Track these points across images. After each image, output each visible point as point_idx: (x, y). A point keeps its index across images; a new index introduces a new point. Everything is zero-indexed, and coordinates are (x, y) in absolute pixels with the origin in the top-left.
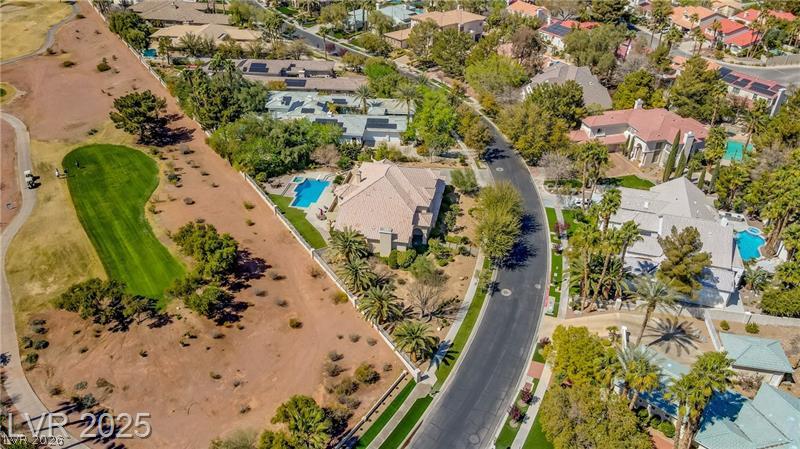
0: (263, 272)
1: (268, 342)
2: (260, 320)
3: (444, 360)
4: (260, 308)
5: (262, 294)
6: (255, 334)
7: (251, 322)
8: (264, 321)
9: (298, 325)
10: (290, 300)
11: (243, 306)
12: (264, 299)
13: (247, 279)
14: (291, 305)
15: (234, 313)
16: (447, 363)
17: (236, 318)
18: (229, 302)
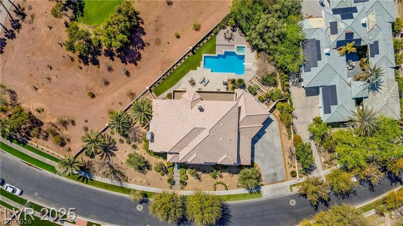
0: (130, 62)
1: (76, 85)
2: (90, 75)
3: (81, 177)
4: (98, 72)
5: (110, 69)
6: (80, 76)
7: (87, 71)
8: (89, 77)
9: (93, 96)
10: (111, 85)
11: (96, 63)
12: (107, 72)
13: (119, 56)
14: (107, 88)
15: (89, 60)
16: (79, 179)
17: (86, 63)
18: (96, 55)
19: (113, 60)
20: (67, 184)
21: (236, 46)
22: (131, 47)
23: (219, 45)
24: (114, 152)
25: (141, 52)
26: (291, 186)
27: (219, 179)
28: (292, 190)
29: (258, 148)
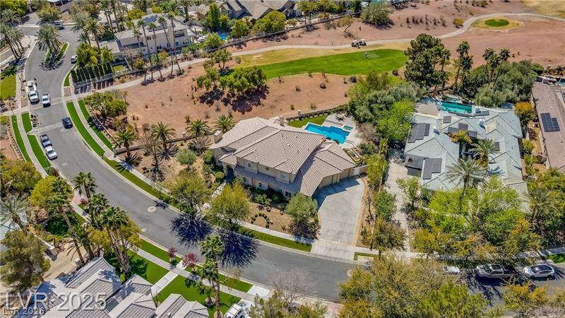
0: (239, 111)
1: (181, 112)
3: (120, 166)
4: (207, 109)
5: (218, 110)
6: (190, 108)
7: (198, 107)
8: (196, 110)
11: (210, 103)
12: (214, 111)
13: (232, 105)
15: (206, 101)
16: (116, 166)
17: (202, 102)
18: (215, 99)
19: (226, 105)
20: (102, 166)
21: (344, 126)
22: (247, 102)
23: (327, 121)
24: (171, 157)
25: (254, 107)
26: (357, 254)
27: (264, 212)
28: (356, 259)
29: (330, 201)
